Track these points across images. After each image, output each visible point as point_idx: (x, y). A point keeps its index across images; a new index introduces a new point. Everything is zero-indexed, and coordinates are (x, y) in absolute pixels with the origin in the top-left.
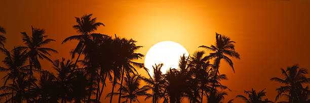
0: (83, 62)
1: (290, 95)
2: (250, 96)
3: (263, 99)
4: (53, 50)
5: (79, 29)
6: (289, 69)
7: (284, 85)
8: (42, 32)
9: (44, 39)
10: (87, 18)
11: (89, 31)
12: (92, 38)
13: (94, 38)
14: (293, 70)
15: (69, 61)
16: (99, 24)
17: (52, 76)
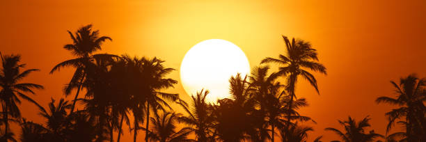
0: (85, 100)
1: (408, 122)
2: (347, 129)
3: (367, 131)
4: (36, 86)
5: (73, 50)
6: (402, 81)
7: (397, 107)
8: (16, 59)
9: (21, 70)
10: (85, 31)
11: (91, 52)
12: (95, 62)
13: (98, 62)
14: (409, 82)
15: (62, 100)
16: (103, 39)
17: (39, 127)
